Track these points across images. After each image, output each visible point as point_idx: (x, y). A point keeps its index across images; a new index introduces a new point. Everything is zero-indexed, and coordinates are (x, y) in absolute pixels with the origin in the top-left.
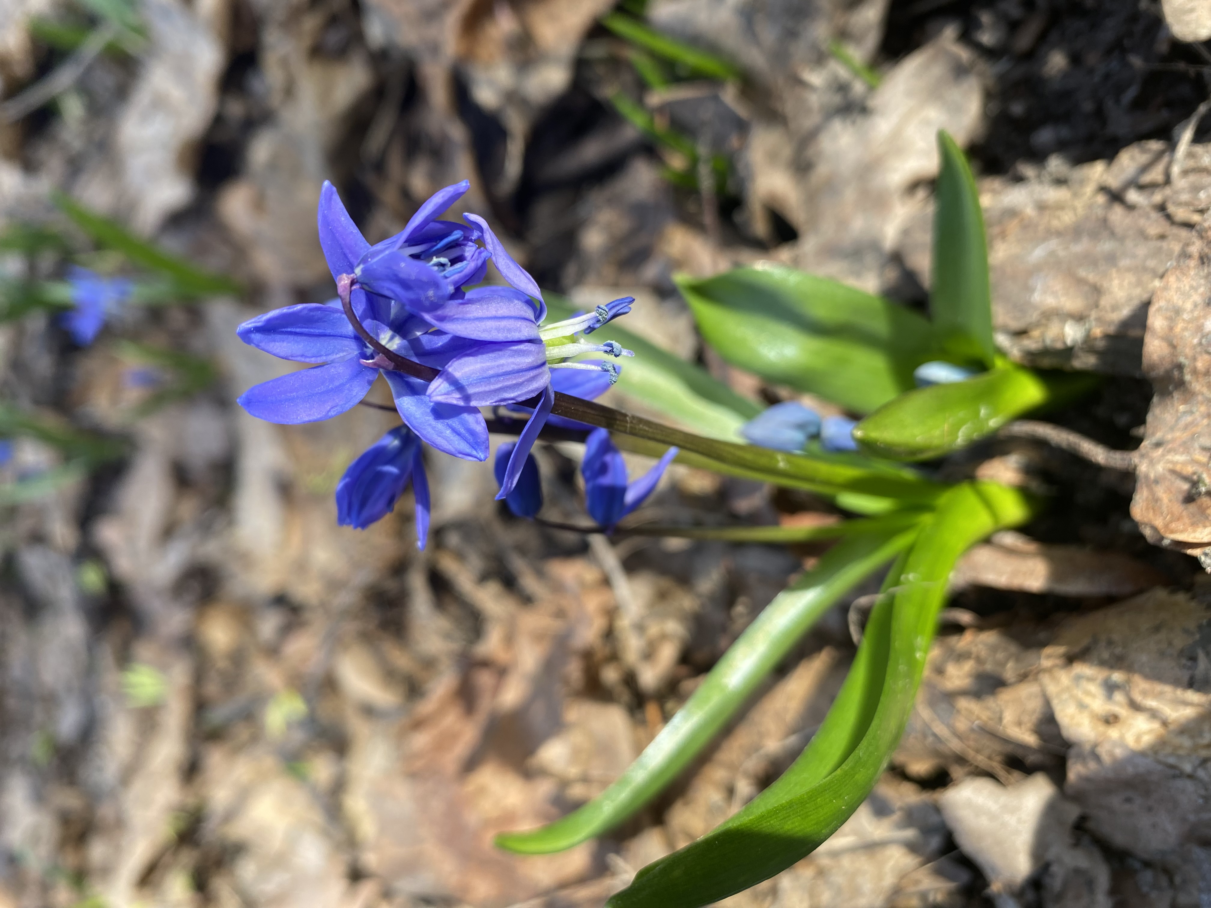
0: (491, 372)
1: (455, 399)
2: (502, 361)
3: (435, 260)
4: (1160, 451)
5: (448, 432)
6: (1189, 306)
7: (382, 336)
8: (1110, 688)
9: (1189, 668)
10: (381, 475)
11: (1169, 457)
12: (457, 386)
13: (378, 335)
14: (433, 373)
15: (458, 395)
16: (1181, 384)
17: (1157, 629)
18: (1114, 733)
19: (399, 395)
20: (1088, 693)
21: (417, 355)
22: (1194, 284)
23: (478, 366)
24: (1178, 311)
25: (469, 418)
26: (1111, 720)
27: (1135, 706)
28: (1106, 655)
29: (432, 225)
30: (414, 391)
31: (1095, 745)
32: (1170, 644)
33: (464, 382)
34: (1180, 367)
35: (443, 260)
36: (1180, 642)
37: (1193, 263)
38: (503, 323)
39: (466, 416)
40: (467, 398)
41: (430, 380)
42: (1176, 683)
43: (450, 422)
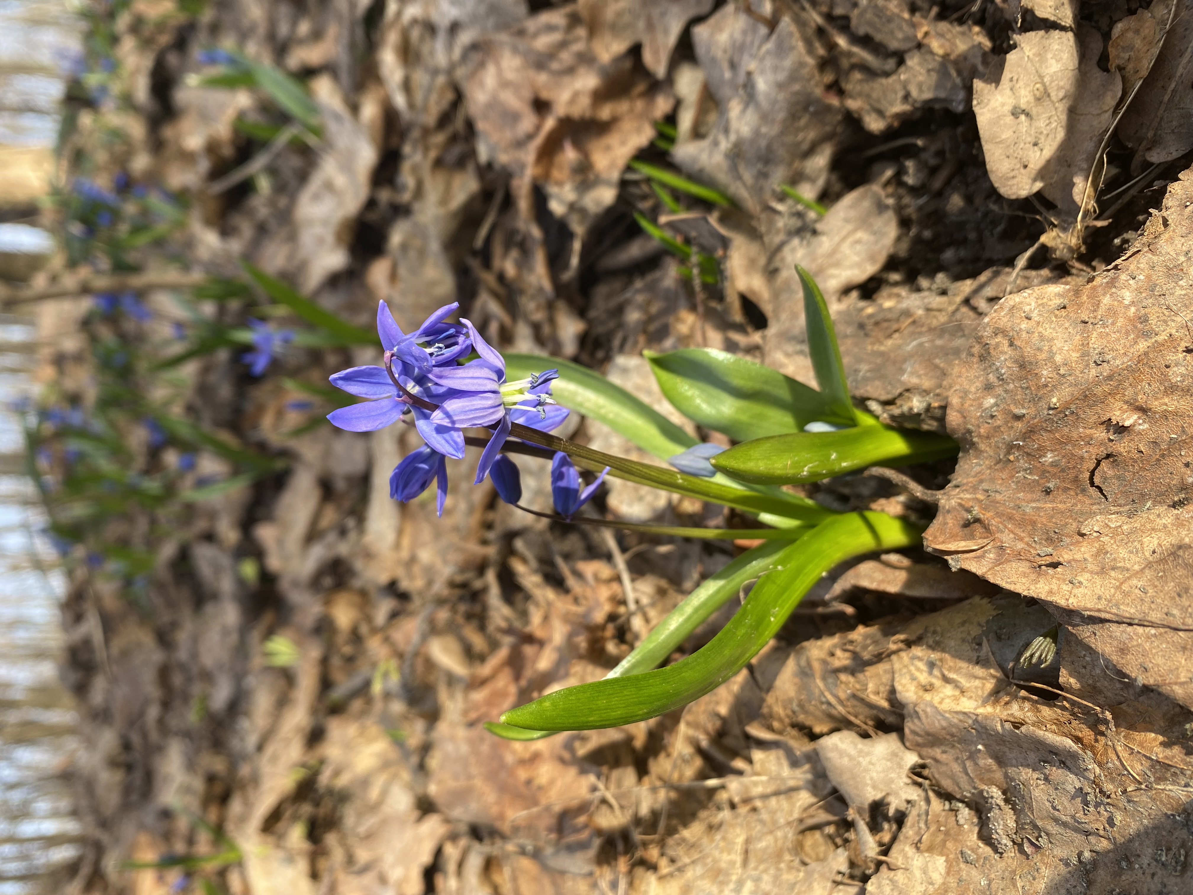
0: (467, 409)
1: (446, 423)
2: (474, 402)
3: (437, 345)
4: (958, 490)
5: (443, 442)
6: (973, 389)
7: (408, 385)
8: (931, 665)
9: (976, 650)
10: (418, 469)
11: (962, 495)
12: (448, 415)
13: (406, 384)
14: (435, 407)
15: (448, 421)
16: (973, 444)
17: (963, 624)
18: (928, 697)
19: (418, 419)
20: (918, 669)
21: (428, 396)
22: (977, 374)
23: (460, 404)
24: (966, 392)
25: (455, 434)
26: (928, 688)
27: (946, 680)
28: (931, 642)
29: (439, 325)
30: (426, 417)
31: (916, 705)
32: (969, 634)
33: (451, 413)
34: (969, 432)
35: (441, 345)
36: (975, 631)
37: (975, 360)
38: (476, 381)
39: (452, 432)
40: (453, 422)
41: (433, 411)
42: (969, 661)
43: (445, 435)
